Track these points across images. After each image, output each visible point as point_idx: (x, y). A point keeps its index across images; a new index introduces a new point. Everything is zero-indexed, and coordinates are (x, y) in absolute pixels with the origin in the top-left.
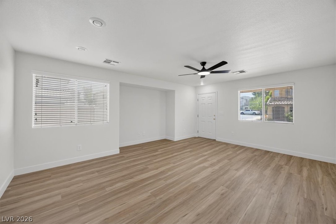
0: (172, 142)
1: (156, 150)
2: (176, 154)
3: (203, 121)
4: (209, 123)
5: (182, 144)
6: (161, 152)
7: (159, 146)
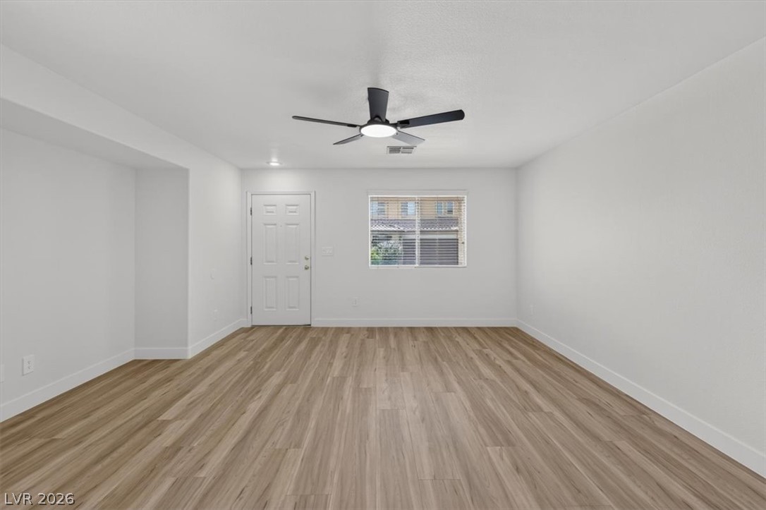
0: (178, 365)
1: (152, 424)
2: (254, 407)
3: (272, 277)
4: (291, 279)
5: (228, 364)
6: (187, 424)
7: (143, 396)
